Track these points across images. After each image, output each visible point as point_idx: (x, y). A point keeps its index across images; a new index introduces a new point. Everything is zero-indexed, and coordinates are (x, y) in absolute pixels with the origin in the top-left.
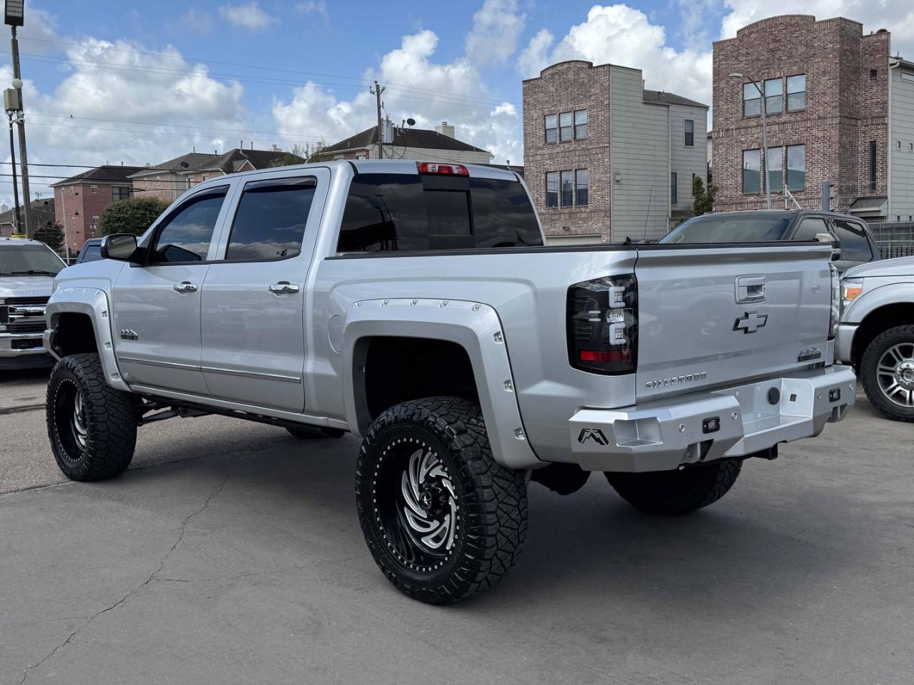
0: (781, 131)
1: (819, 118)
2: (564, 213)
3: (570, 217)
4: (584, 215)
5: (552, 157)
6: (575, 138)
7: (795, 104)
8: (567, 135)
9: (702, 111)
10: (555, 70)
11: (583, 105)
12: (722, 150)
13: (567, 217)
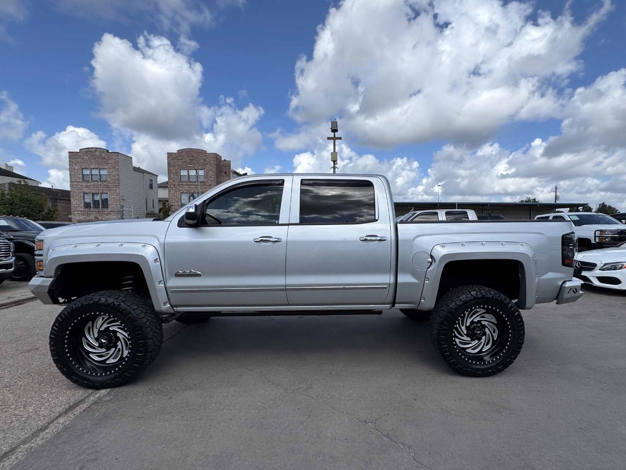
0: (196, 188)
1: (210, 185)
2: (95, 211)
3: (98, 213)
4: (106, 213)
5: (87, 187)
6: (100, 180)
7: (201, 179)
8: (96, 178)
9: (155, 177)
10: (87, 150)
11: (104, 167)
12: (172, 192)
13: (97, 213)
